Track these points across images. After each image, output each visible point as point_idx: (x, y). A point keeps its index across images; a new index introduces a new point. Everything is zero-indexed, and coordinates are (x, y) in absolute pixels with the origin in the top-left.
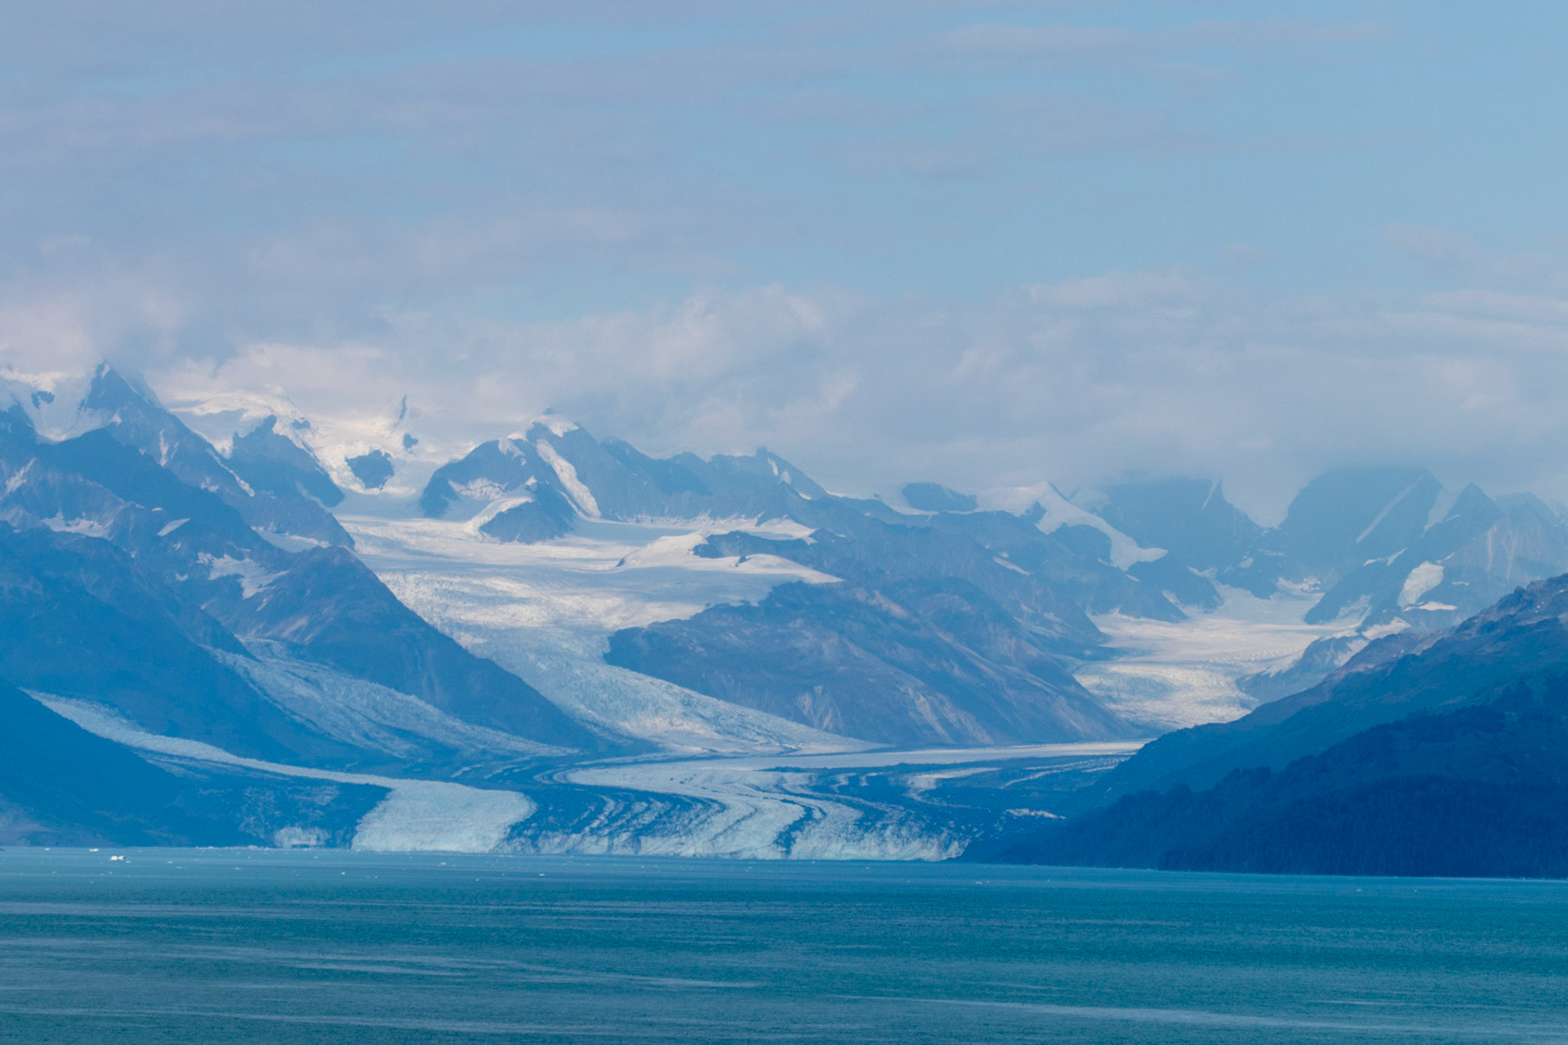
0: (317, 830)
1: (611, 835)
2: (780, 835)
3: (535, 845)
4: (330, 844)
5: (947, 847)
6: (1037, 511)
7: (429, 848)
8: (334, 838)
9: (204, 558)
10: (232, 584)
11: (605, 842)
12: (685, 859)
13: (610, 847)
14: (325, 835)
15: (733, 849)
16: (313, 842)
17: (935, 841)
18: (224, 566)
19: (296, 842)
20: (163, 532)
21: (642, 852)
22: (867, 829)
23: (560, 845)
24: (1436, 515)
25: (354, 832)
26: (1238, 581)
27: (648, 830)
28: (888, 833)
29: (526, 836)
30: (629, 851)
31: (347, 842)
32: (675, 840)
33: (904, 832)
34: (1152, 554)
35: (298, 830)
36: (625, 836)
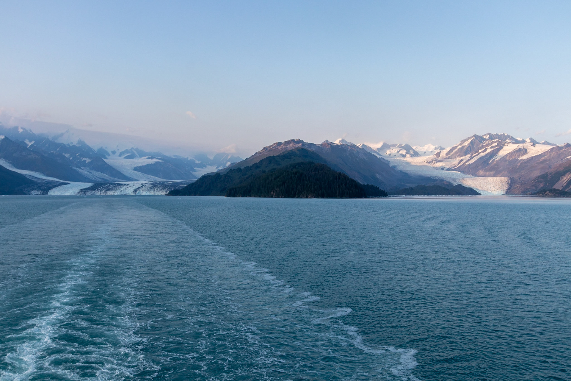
0: (40, 191)
1: (101, 191)
2: (134, 190)
3: (85, 193)
4: (43, 194)
5: (167, 192)
6: (188, 158)
7: (63, 194)
8: (44, 193)
9: (81, 158)
10: (85, 161)
11: (99, 192)
12: (115, 195)
13: (101, 193)
14: (42, 192)
15: (125, 193)
16: (39, 194)
17: (164, 191)
18: (84, 159)
19: (35, 194)
20: (77, 155)
21: (107, 194)
22: (152, 189)
23: (90, 193)
24: (229, 158)
25: (48, 191)
26: (209, 165)
27: (109, 190)
28: (155, 189)
29: (83, 192)
30: (104, 194)
31: (47, 194)
32: (113, 192)
33: (159, 189)
34: (200, 162)
35: (36, 191)
36: (103, 191)
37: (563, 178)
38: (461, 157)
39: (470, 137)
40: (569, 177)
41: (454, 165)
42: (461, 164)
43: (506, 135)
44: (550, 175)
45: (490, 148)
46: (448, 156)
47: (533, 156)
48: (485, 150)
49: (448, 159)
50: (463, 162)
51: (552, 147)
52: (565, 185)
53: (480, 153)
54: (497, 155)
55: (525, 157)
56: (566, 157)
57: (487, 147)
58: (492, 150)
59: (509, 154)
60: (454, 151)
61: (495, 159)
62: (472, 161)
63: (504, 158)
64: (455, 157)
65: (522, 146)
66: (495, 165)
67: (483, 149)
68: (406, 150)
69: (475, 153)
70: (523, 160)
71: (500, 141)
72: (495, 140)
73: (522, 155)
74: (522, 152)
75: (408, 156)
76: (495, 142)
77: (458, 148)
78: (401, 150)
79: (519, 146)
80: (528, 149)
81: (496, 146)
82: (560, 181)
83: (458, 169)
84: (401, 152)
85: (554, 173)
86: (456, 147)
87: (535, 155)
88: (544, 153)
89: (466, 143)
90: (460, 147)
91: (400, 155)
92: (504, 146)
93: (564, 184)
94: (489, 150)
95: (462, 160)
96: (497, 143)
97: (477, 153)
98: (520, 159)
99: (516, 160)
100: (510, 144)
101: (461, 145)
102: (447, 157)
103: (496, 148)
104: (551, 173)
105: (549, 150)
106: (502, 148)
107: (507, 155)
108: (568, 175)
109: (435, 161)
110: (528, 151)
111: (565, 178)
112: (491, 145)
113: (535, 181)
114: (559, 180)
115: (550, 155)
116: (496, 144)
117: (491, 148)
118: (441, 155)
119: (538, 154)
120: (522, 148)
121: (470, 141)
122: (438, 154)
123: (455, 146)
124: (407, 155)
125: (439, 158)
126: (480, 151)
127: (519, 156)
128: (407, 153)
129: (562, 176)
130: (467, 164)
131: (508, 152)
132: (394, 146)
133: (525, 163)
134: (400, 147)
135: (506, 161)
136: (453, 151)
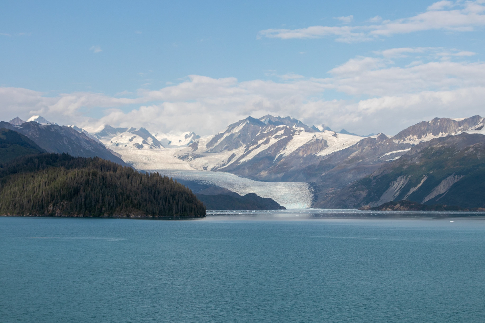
37: (394, 185)
38: (230, 149)
39: (243, 120)
40: (401, 183)
41: (222, 163)
42: (233, 161)
43: (292, 118)
44: (375, 180)
45: (274, 138)
46: (210, 148)
47: (336, 151)
48: (267, 142)
49: (211, 153)
50: (235, 157)
51: (362, 138)
52: (397, 194)
53: (260, 145)
54: (284, 149)
55: (324, 153)
56: (384, 154)
57: (269, 137)
58: (276, 140)
59: (302, 147)
60: (219, 141)
61: (282, 155)
62: (250, 157)
63: (294, 155)
64: (221, 151)
65: (320, 136)
66: (284, 163)
67: (265, 139)
68: (143, 138)
69: (253, 145)
70: (323, 157)
71: (288, 127)
72: (282, 126)
73: (320, 150)
74: (320, 145)
75: (146, 146)
76: (281, 129)
77: (225, 136)
78: (135, 137)
79: (315, 135)
80: (329, 140)
81: (282, 135)
82: (390, 189)
83: (230, 170)
84: (134, 141)
85: (380, 177)
86: (222, 135)
87: (338, 150)
88: (352, 147)
89: (236, 130)
90: (227, 134)
91: (134, 145)
92: (294, 135)
93: (396, 192)
94: (273, 141)
95: (233, 155)
96: (283, 130)
97: (255, 146)
98: (318, 155)
99: (312, 157)
100: (302, 132)
101: (229, 132)
102: (208, 149)
103: (283, 137)
104: (375, 178)
105: (357, 143)
106: (292, 138)
107: (299, 149)
108: (401, 180)
109: (192, 155)
110: (329, 144)
111: (396, 185)
112: (276, 133)
113: (354, 188)
114: (388, 187)
115: (362, 150)
116: (282, 132)
117: (276, 137)
118: (199, 147)
119: (344, 149)
120: (321, 138)
121: (241, 126)
122: (194, 145)
123: (220, 133)
124: (144, 145)
125: (198, 152)
126: (260, 142)
127: (316, 150)
128: (144, 142)
129: (393, 182)
130: (242, 161)
131: (301, 145)
132: (122, 130)
133: (326, 161)
134: (133, 133)
135: (299, 158)
136: (216, 141)
